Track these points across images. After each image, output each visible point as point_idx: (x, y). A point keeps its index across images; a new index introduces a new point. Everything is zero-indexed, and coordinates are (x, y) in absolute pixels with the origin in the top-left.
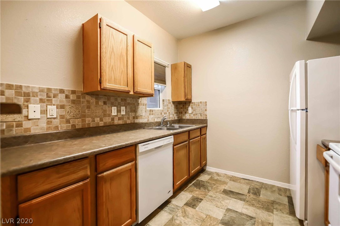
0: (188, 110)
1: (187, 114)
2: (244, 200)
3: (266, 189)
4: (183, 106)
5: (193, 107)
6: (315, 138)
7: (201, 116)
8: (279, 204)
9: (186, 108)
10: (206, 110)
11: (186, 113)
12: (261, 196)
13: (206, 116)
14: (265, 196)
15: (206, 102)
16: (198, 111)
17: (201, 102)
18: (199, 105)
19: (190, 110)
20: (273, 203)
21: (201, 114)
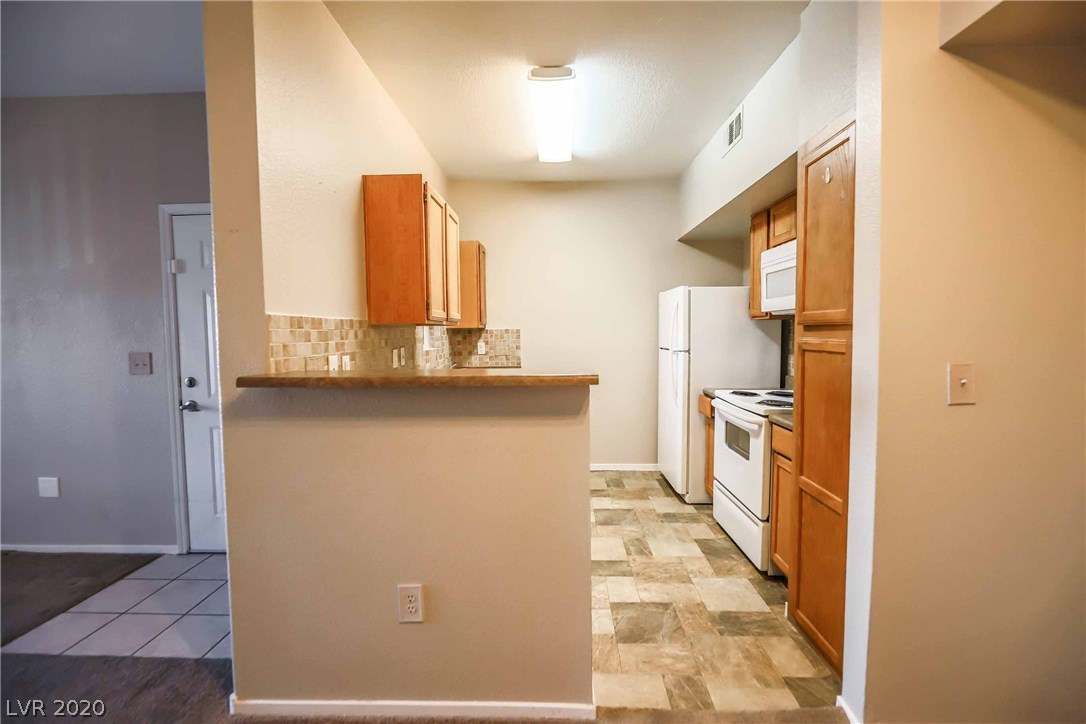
0: (475, 347)
1: (473, 358)
2: (609, 496)
3: (628, 477)
4: (464, 338)
5: (490, 340)
6: (697, 389)
7: (507, 359)
8: (652, 489)
9: (471, 343)
10: (518, 348)
11: (470, 353)
12: (626, 486)
13: (519, 359)
14: (630, 485)
15: (518, 331)
16: (501, 349)
17: (507, 331)
18: (502, 337)
19: (481, 347)
20: (645, 489)
21: (506, 356)
